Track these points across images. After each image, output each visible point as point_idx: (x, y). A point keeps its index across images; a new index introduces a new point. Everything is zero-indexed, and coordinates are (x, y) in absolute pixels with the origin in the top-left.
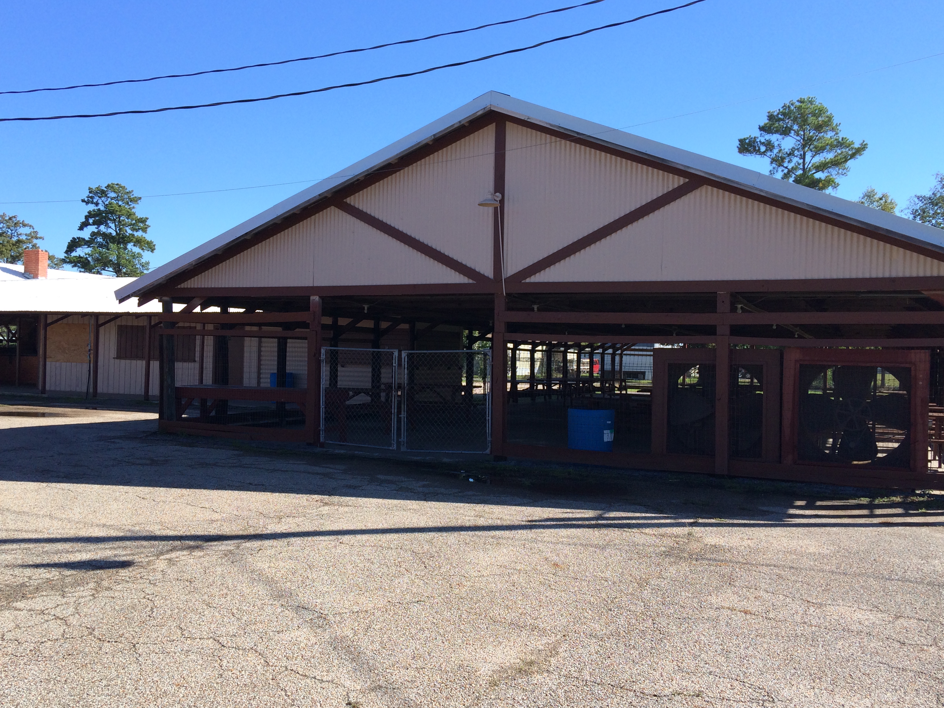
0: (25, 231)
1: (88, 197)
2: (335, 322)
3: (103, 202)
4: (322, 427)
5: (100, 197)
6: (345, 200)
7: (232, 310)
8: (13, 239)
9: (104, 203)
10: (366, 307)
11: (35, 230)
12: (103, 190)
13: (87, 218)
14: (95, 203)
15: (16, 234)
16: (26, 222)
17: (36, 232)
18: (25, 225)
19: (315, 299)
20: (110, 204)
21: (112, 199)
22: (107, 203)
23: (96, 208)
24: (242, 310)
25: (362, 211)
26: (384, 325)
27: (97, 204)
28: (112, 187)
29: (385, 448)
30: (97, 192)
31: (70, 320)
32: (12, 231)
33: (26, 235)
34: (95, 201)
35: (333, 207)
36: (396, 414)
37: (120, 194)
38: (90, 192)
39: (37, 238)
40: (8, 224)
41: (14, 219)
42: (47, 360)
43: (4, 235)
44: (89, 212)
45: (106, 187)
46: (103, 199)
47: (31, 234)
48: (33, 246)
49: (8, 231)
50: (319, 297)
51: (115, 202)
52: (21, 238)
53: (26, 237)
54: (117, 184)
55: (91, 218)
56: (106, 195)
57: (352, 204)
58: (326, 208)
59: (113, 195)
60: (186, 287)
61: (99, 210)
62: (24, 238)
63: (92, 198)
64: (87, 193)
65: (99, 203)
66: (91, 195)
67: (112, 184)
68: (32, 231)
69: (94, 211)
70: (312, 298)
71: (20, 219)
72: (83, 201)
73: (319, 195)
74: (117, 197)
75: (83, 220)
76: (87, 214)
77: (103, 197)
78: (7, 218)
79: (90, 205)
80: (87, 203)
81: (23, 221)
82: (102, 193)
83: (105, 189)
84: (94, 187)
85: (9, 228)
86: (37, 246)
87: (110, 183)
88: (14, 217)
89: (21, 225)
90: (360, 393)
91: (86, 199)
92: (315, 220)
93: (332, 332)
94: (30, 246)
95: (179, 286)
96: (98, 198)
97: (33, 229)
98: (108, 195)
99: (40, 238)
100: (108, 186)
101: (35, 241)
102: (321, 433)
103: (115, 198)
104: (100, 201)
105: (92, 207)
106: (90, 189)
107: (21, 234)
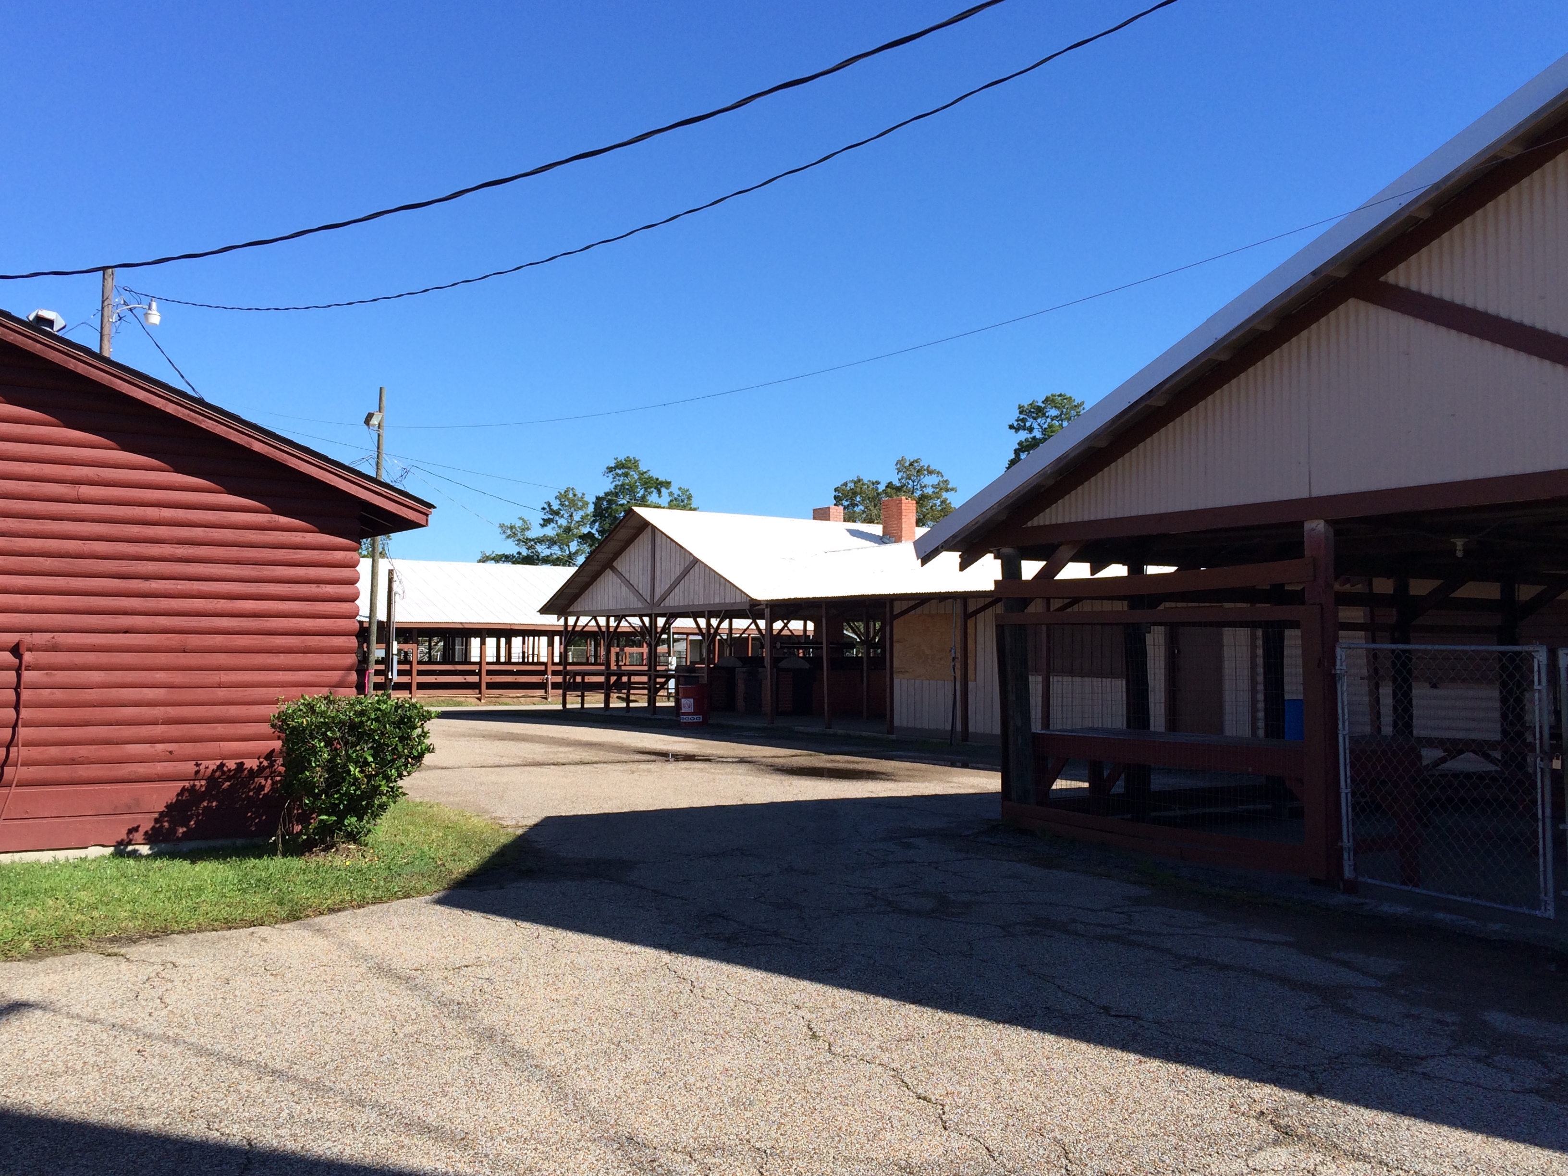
0: (930, 481)
1: (1017, 421)
2: (1402, 588)
3: (1039, 425)
4: (1346, 841)
5: (1035, 419)
6: (1382, 279)
7: (1152, 570)
8: (915, 494)
9: (1042, 428)
10: (1459, 543)
11: (945, 479)
12: (1038, 406)
13: (1017, 452)
14: (1028, 429)
15: (918, 487)
16: (932, 468)
17: (946, 481)
18: (930, 472)
19: (1316, 526)
20: (1050, 426)
21: (1052, 420)
22: (1046, 426)
23: (1029, 436)
24: (1171, 569)
25: (1429, 298)
26: (1526, 592)
27: (1031, 430)
28: (1053, 401)
29: (1520, 910)
30: (1030, 411)
31: (925, 609)
32: (913, 482)
33: (932, 486)
34: (1028, 424)
35: (1352, 302)
36: (1548, 822)
37: (1065, 410)
38: (1021, 413)
39: (947, 490)
40: (908, 473)
41: (916, 464)
42: (895, 675)
43: (904, 489)
44: (1020, 444)
45: (1043, 402)
46: (1039, 420)
47: (939, 484)
48: (942, 502)
49: (908, 484)
50: (1326, 521)
51: (1057, 424)
52: (926, 492)
53: (933, 490)
54: (1060, 395)
55: (1023, 452)
56: (1044, 415)
57: (1402, 283)
58: (1334, 306)
59: (1053, 412)
60: (1042, 524)
61: (1034, 438)
62: (929, 491)
63: (1024, 420)
64: (1016, 414)
65: (1033, 428)
66: (1022, 416)
67: (1052, 395)
68: (941, 480)
69: (1027, 440)
70: (1308, 525)
71: (924, 463)
72: (1011, 427)
73: (1314, 273)
74: (1061, 415)
75: (1013, 456)
76: (1017, 447)
77: (1038, 417)
78: (907, 464)
79: (1021, 432)
80: (1017, 430)
81: (929, 466)
82: (1038, 411)
83: (1043, 405)
84: (1026, 403)
85: (910, 479)
86: (948, 502)
87: (1049, 395)
88: (917, 461)
89: (926, 472)
90: (1461, 752)
91: (1015, 424)
92: (1309, 340)
93: (1394, 612)
94: (938, 502)
95: (1029, 524)
96: (1032, 420)
97: (942, 476)
98: (1047, 414)
99: (952, 490)
100: (1047, 399)
101: (945, 495)
102: (1346, 855)
103: (1057, 417)
104: (1035, 426)
105: (1023, 435)
106: (1020, 407)
107: (925, 486)
